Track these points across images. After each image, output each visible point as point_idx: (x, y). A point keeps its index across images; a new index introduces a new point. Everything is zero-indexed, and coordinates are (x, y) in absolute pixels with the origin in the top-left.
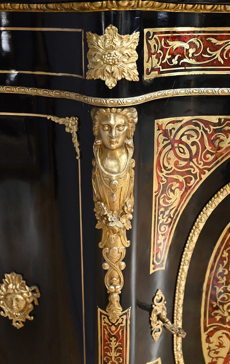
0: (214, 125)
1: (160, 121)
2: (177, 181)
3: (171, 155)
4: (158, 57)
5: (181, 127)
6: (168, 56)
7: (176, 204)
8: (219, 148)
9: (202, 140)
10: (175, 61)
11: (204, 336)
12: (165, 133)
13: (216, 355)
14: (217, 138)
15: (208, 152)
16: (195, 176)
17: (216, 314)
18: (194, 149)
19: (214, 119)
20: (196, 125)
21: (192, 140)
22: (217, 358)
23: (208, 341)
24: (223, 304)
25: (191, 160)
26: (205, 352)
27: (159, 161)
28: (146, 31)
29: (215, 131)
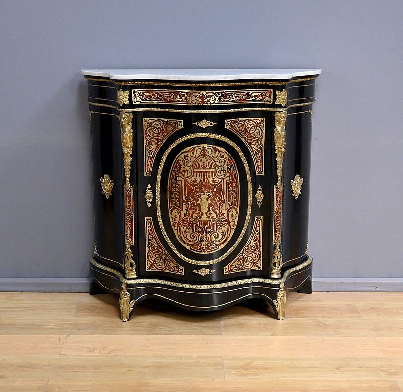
0: (166, 122)
1: (145, 119)
2: (154, 141)
3: (151, 131)
4: (140, 98)
5: (154, 122)
6: (144, 98)
7: (154, 150)
8: (168, 131)
9: (162, 127)
10: (147, 99)
11: (170, 212)
12: (148, 123)
13: (174, 222)
14: (167, 127)
15: (164, 132)
16: (161, 140)
17: (173, 201)
18: (159, 130)
19: (166, 120)
20: (160, 121)
21: (158, 126)
22: (175, 223)
23: (171, 214)
24: (175, 197)
25: (158, 134)
26: (171, 219)
27: (146, 133)
28: (133, 90)
29: (166, 124)
